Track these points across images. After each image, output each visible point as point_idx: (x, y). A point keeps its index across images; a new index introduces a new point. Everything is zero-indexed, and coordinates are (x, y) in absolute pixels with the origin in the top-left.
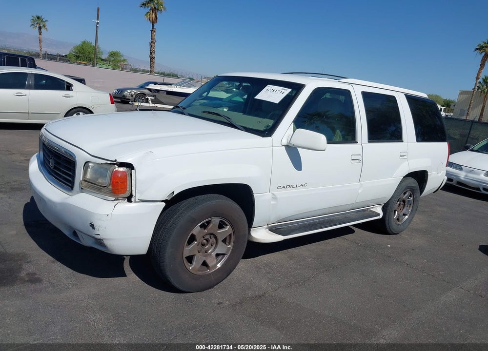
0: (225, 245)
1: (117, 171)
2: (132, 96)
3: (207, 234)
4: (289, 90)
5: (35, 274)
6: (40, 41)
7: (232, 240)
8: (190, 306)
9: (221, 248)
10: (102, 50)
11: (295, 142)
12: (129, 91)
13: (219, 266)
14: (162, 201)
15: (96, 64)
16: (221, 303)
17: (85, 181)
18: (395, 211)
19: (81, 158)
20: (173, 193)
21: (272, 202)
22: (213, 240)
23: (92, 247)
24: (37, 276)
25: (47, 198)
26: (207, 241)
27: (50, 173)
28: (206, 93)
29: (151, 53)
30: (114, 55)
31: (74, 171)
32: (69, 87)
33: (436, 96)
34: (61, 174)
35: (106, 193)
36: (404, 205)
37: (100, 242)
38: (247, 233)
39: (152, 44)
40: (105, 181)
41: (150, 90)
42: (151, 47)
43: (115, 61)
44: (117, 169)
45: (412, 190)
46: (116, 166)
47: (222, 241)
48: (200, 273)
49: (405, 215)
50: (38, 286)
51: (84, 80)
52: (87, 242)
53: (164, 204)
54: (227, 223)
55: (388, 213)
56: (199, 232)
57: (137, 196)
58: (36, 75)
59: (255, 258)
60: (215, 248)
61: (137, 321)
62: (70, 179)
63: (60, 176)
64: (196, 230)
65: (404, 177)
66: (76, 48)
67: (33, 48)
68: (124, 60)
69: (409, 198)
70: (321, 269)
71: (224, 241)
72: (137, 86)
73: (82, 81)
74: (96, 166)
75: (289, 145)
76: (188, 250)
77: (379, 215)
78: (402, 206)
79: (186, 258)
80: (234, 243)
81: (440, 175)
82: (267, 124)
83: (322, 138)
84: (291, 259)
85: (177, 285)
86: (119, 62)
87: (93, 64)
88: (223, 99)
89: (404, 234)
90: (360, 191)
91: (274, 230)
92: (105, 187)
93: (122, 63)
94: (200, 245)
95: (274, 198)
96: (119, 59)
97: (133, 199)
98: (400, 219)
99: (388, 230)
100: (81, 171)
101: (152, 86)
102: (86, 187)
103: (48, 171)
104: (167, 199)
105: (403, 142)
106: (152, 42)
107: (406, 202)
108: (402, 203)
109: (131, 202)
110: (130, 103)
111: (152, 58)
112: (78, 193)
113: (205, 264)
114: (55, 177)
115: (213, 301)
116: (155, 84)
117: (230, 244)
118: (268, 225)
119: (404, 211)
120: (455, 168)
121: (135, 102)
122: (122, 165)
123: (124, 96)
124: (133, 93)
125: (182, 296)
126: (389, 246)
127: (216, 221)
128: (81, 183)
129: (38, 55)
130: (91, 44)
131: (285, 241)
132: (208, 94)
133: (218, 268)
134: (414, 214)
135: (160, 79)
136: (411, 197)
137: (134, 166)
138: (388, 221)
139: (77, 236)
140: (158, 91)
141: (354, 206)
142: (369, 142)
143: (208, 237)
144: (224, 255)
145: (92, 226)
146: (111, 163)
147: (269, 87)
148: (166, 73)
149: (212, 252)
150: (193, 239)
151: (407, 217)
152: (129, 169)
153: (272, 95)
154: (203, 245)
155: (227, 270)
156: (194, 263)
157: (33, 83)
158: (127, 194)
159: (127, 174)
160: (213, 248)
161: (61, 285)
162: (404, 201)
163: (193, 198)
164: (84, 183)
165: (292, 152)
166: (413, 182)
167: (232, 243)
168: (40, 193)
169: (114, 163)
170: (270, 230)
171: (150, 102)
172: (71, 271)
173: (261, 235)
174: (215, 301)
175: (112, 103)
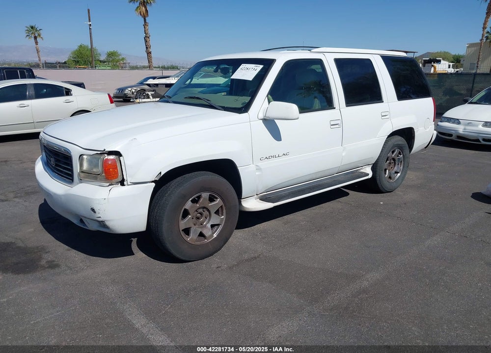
0: (218, 216)
1: (107, 159)
2: (133, 93)
3: (199, 208)
4: (261, 66)
5: (54, 261)
6: (38, 51)
7: (224, 211)
8: (192, 273)
9: (215, 219)
10: (99, 51)
11: (271, 115)
12: (130, 89)
13: (216, 236)
14: (152, 182)
15: (95, 66)
16: (220, 267)
17: (82, 172)
18: (385, 170)
19: (75, 152)
20: (160, 173)
21: (257, 173)
22: (206, 213)
23: (98, 231)
24: (55, 263)
25: (53, 193)
26: (201, 214)
27: (53, 171)
28: (190, 80)
29: (147, 48)
30: (111, 55)
31: (71, 165)
32: (68, 92)
33: (445, 52)
34: (62, 170)
35: (101, 180)
36: (395, 163)
37: (102, 224)
38: (238, 203)
39: (146, 38)
40: (99, 170)
41: (149, 85)
42: (146, 41)
43: (114, 61)
44: (106, 157)
45: (401, 148)
46: (106, 155)
47: (215, 213)
48: (198, 243)
49: (397, 173)
50: (57, 270)
51: (83, 84)
52: (93, 227)
53: (153, 185)
54: (216, 196)
55: (378, 173)
56: (192, 207)
57: (129, 179)
58: (35, 85)
59: (252, 227)
60: (209, 220)
61: (145, 289)
62: (70, 173)
63: (61, 172)
64: (188, 205)
65: (389, 136)
66: (74, 53)
67: (33, 58)
68: (123, 59)
69: (398, 156)
70: (314, 229)
71: (217, 212)
72: (137, 83)
73: (81, 85)
74: (89, 157)
75: (265, 118)
76: (183, 224)
77: (368, 175)
78: (393, 164)
79: (183, 230)
80: (226, 214)
81: (428, 130)
82: (243, 101)
83: (294, 108)
84: (285, 224)
85: (178, 256)
86: (118, 61)
87: (92, 67)
88: (220, 84)
89: (398, 192)
90: (343, 154)
91: (264, 199)
92: (99, 175)
93: (122, 62)
94: (195, 218)
95: (259, 169)
96: (117, 58)
97: (125, 183)
98: (392, 176)
99: (381, 189)
100: (77, 164)
101: (151, 81)
102: (84, 178)
103: (51, 169)
104: (156, 179)
105: (383, 102)
106: (146, 37)
107: (397, 160)
108: (392, 161)
109: (124, 185)
110: (131, 100)
111: (149, 53)
112: (78, 184)
113: (201, 235)
114: (57, 173)
115: (213, 266)
116: (154, 78)
117: (222, 215)
118: (257, 195)
119: (396, 169)
120: (453, 123)
121: (136, 99)
122: (110, 153)
123: (125, 94)
124: (134, 91)
125: (185, 265)
126: (382, 203)
127: (205, 195)
128: (79, 175)
129: (37, 66)
130: (87, 47)
131: (275, 207)
132: (191, 81)
133: (214, 237)
134: (407, 171)
135: (158, 73)
136: (400, 154)
137: (121, 153)
138: (380, 180)
139: (84, 223)
140: (157, 85)
141: (341, 169)
142: (347, 106)
143: (201, 210)
144: (218, 225)
145: (93, 210)
146: (101, 153)
147: (243, 66)
148: (166, 66)
149: (207, 224)
150: (186, 213)
151: (399, 174)
152: (117, 156)
153: (246, 73)
154: (198, 218)
155: (223, 239)
156: (191, 234)
157: (34, 93)
158: (120, 179)
159: (117, 160)
160: (207, 220)
161: (77, 267)
162: (394, 159)
163: (181, 177)
164: (82, 174)
165: (270, 124)
166: (400, 140)
167: (225, 213)
168: (46, 189)
169: (103, 153)
170: (260, 200)
171: (151, 97)
172: (85, 255)
173: (252, 204)
174: (214, 266)
175: (112, 102)
